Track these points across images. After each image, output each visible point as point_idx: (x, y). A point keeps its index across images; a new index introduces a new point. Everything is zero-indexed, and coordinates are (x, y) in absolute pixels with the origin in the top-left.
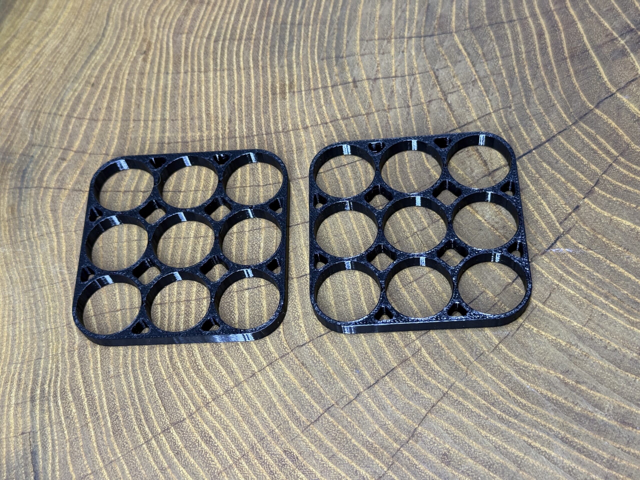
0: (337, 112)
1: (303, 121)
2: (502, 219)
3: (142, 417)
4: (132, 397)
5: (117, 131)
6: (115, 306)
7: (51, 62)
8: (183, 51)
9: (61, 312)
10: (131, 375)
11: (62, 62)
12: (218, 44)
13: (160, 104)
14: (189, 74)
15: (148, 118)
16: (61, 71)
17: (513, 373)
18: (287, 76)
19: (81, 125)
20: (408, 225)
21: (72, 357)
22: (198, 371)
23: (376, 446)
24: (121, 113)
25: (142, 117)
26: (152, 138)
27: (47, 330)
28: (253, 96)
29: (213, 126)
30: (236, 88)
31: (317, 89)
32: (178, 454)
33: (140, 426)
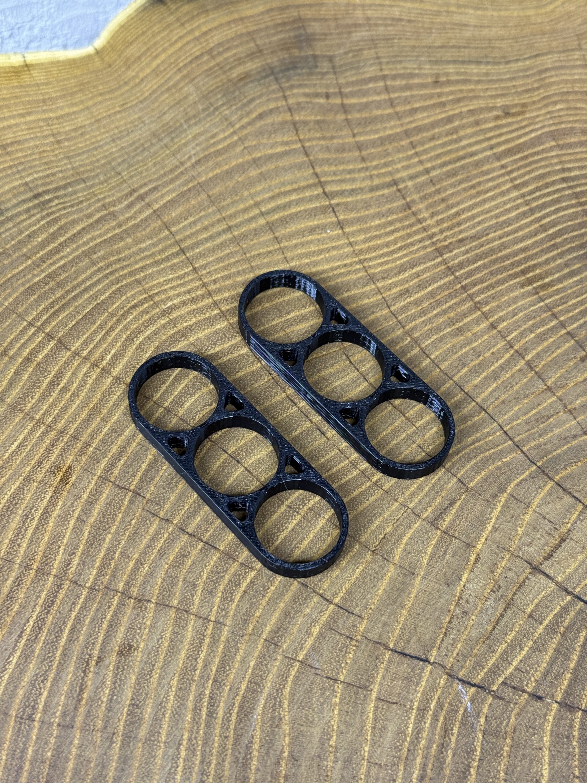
0: (534, 352)
1: (502, 319)
2: (475, 605)
3: (57, 307)
4: (74, 288)
5: (388, 132)
6: (174, 224)
7: (445, 28)
8: (530, 151)
9: (145, 177)
10: (100, 276)
11: (450, 38)
12: (560, 183)
13: (447, 158)
14: (503, 171)
15: (422, 155)
16: (438, 43)
17: (266, 691)
18: (557, 276)
19: (379, 94)
20: (414, 494)
21: (98, 210)
22: (130, 340)
23: (113, 564)
24: (414, 125)
25: (419, 149)
26: (398, 171)
27: (120, 174)
28: (509, 250)
29: (445, 225)
30: (509, 228)
31: (556, 318)
32: (28, 360)
33: (47, 309)
